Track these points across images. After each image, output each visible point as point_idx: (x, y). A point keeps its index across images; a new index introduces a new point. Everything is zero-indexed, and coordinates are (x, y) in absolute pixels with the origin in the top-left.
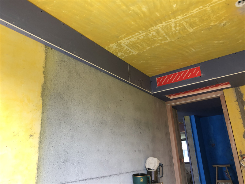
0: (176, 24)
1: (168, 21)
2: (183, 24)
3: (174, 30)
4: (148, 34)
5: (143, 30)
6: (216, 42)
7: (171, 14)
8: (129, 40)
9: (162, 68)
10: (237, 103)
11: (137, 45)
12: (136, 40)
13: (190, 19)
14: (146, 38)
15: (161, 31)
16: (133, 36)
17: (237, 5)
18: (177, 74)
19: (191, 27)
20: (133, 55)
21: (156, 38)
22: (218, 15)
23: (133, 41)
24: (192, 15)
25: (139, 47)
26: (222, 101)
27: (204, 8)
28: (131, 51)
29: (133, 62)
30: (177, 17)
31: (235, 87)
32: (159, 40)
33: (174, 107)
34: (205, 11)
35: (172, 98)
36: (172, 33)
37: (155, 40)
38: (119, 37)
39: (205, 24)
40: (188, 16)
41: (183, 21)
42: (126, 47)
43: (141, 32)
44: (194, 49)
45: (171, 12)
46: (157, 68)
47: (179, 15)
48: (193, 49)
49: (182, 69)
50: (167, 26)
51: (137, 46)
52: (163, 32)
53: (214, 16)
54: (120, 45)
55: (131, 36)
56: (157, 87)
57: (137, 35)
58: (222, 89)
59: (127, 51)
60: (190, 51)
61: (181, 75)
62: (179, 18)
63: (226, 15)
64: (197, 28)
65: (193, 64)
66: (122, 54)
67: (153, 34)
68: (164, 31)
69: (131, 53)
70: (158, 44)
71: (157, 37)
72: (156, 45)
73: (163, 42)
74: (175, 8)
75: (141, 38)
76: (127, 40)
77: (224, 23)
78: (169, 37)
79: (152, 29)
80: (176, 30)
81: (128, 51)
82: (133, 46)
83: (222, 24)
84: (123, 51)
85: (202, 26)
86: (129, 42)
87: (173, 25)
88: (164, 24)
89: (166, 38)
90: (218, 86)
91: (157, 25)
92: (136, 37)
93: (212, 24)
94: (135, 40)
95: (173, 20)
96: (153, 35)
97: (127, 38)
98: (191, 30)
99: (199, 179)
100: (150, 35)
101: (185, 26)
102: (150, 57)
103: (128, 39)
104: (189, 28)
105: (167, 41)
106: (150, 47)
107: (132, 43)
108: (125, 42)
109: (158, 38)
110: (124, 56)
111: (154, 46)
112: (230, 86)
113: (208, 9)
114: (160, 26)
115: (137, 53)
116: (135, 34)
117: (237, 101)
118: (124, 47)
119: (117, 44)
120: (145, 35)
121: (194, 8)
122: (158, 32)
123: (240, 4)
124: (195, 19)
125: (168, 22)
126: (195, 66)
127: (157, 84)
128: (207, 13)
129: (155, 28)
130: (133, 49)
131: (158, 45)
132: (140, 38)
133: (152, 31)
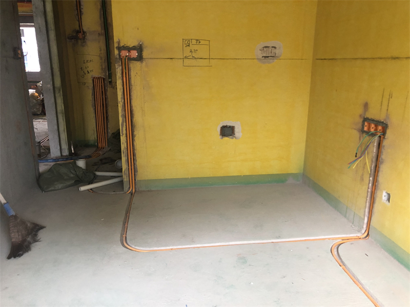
99: (52, 88)
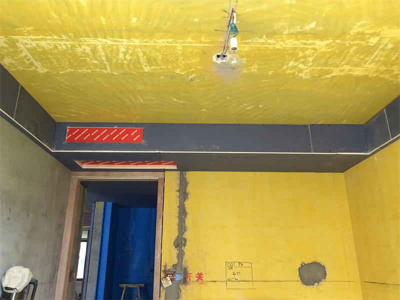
0: (128, 49)
1: (117, 39)
2: (139, 54)
3: (121, 58)
4: (77, 46)
5: (69, 36)
6: (175, 100)
7: (125, 30)
8: (37, 42)
9: (82, 112)
10: (178, 193)
11: (50, 57)
12: (51, 47)
13: (150, 51)
14: (70, 51)
15: (101, 50)
16: (47, 38)
17: (215, 58)
18: (104, 129)
19: (148, 64)
20: (35, 72)
21: (88, 59)
22: (189, 62)
23: (44, 48)
24: (155, 46)
25: (52, 62)
26: (160, 188)
27: (174, 44)
28: (33, 65)
29: (32, 84)
30: (132, 39)
31: (180, 171)
32: (93, 63)
33: (84, 184)
34: (174, 48)
35: (85, 166)
36: (118, 60)
37: (85, 61)
38: (17, 29)
39: (169, 67)
40: (149, 45)
41: (139, 50)
42: (26, 53)
43: (64, 37)
44: (143, 98)
45: (126, 26)
46: (73, 111)
47: (137, 38)
48: (141, 99)
49: (115, 124)
50: (112, 45)
51: (49, 59)
52: (103, 53)
53: (183, 62)
54: (14, 44)
55: (41, 37)
56: (64, 143)
57: (54, 40)
58: (164, 170)
59: (25, 60)
60: (135, 100)
61: (111, 134)
62: (134, 42)
63: (198, 67)
64: (156, 69)
65: (135, 122)
66: (14, 62)
67: (84, 50)
68: (105, 53)
69: (33, 68)
70: (89, 71)
71: (91, 57)
72: (84, 70)
73: (98, 70)
74: (134, 23)
75: (62, 48)
76: (33, 40)
77: (192, 77)
78: (111, 66)
79: (85, 41)
80: (125, 59)
81: (27, 61)
82: (41, 56)
83: (190, 77)
84: (16, 57)
85: (164, 69)
86: (35, 45)
87: (122, 49)
88: (109, 42)
89: (105, 65)
90: (160, 163)
91: (96, 37)
92: (52, 43)
93: (178, 71)
94: (49, 46)
95: (125, 42)
96: (84, 52)
97: (33, 37)
98: (147, 69)
100: (79, 50)
101: (141, 58)
102: (67, 86)
103: (36, 40)
104: (145, 64)
105: (105, 72)
106: (72, 70)
107: (40, 50)
108: (26, 41)
109: (91, 60)
110: (16, 67)
111: (80, 71)
112: (175, 167)
113: (179, 47)
114: (101, 42)
115: (46, 72)
116: (51, 36)
117: (179, 191)
118: (21, 51)
119: (9, 40)
120: (69, 46)
121: (161, 37)
122: (94, 50)
123: (219, 59)
124: (157, 53)
125: (115, 41)
126: (136, 125)
127: (67, 138)
128: (176, 52)
129: (92, 41)
130: (40, 62)
131: (87, 72)
132: (60, 48)
133: (85, 43)
